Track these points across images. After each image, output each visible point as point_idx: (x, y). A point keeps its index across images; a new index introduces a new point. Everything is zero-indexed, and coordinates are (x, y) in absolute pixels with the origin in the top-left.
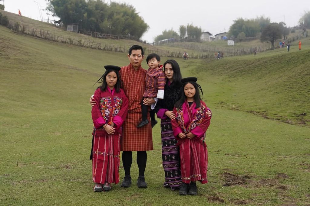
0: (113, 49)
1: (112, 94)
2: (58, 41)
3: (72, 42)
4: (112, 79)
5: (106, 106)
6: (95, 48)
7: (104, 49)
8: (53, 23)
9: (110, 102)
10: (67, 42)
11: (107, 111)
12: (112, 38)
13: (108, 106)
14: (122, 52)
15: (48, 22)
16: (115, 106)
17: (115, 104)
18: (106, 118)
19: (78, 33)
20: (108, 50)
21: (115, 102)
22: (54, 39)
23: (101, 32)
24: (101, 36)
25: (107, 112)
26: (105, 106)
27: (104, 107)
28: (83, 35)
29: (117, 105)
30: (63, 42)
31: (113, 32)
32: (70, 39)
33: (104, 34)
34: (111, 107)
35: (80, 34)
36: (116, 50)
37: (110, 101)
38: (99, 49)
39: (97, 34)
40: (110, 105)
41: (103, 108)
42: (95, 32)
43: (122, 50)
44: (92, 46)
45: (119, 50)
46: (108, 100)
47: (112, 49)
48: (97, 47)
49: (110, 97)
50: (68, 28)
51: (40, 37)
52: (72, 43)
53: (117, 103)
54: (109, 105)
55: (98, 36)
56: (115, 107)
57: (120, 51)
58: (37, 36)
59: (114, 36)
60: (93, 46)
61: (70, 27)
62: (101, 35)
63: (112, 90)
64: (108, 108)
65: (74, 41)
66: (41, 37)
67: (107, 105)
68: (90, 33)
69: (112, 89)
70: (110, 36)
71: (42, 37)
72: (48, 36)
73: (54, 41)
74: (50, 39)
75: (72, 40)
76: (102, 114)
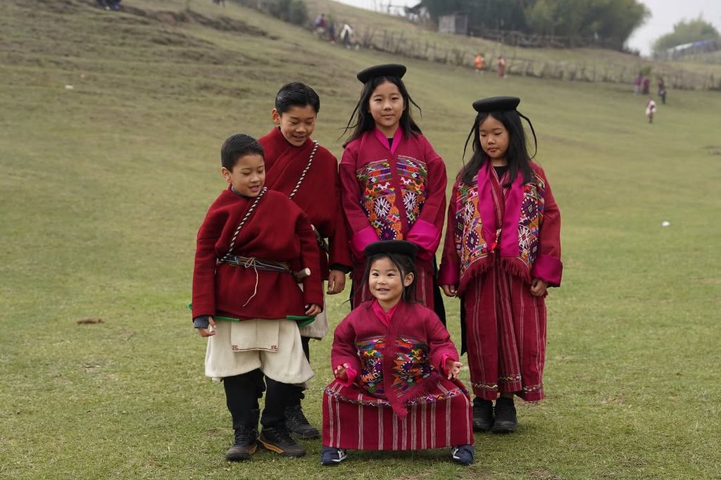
0: (566, 75)
1: (392, 151)
2: (425, 59)
3: (462, 59)
4: (387, 104)
5: (376, 190)
6: (517, 74)
7: (542, 76)
8: (403, 13)
9: (386, 177)
10: (448, 59)
11: (382, 202)
12: (556, 47)
13: (382, 188)
14: (587, 80)
15: (389, 10)
16: (403, 185)
17: (403, 179)
18: (379, 223)
19: (468, 35)
20: (553, 77)
21: (403, 172)
22: (416, 53)
23: (528, 31)
24: (526, 42)
25: (381, 207)
26: (373, 190)
27: (370, 192)
28: (479, 40)
29: (410, 180)
30: (438, 60)
31: (560, 31)
32: (455, 51)
33: (535, 36)
34: (392, 189)
35: (473, 39)
36: (573, 77)
37: (386, 171)
38: (530, 75)
39: (516, 36)
40: (388, 183)
41: (367, 197)
42: (513, 33)
43: (589, 75)
44: (510, 67)
45: (579, 75)
46: (382, 172)
47: (561, 73)
48: (524, 70)
49: (385, 162)
50: (441, 25)
51: (382, 50)
52: (462, 62)
53: (410, 174)
54: (383, 185)
55: (519, 42)
56: (405, 188)
57: (581, 80)
58: (376, 48)
59: (561, 41)
60: (513, 69)
61: (448, 23)
62: (527, 39)
63: (390, 141)
64: (384, 193)
65: (466, 56)
66: (386, 48)
67: (379, 186)
68: (499, 36)
69: (392, 137)
70: (549, 40)
71: (389, 49)
72: (402, 46)
73: (418, 58)
74: (408, 53)
75: (461, 54)
76: (367, 213)
